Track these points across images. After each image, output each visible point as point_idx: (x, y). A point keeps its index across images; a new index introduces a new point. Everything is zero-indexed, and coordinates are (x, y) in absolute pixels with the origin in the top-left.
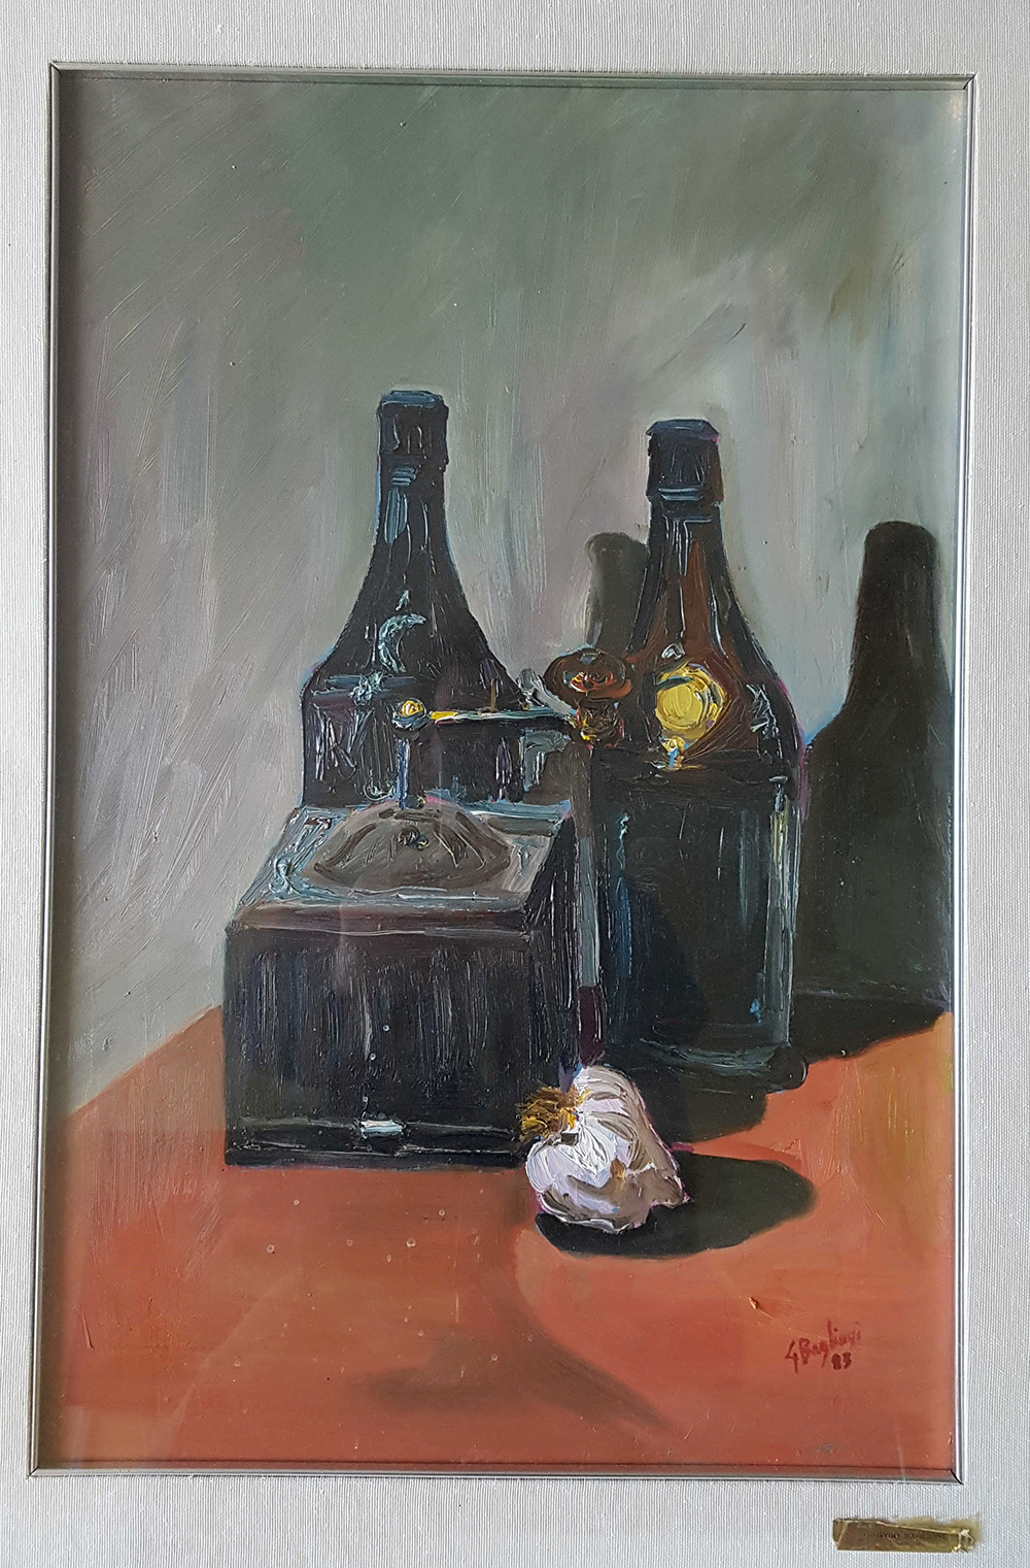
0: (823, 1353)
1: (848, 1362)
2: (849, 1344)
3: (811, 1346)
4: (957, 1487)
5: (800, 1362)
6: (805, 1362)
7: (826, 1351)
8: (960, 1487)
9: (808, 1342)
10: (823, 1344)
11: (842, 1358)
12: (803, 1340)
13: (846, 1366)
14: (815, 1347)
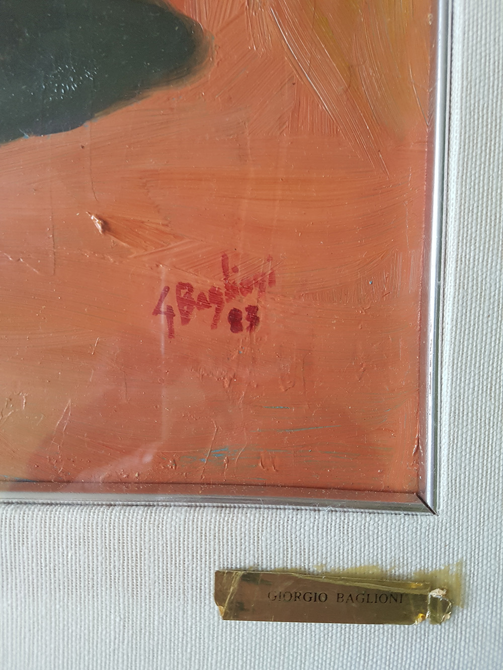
0: (214, 306)
1: (254, 320)
2: (255, 291)
3: (195, 296)
4: (425, 519)
5: (177, 319)
6: (185, 321)
7: (220, 303)
8: (431, 518)
9: (191, 289)
10: (214, 293)
11: (245, 314)
12: (181, 286)
13: (251, 327)
14: (201, 297)
